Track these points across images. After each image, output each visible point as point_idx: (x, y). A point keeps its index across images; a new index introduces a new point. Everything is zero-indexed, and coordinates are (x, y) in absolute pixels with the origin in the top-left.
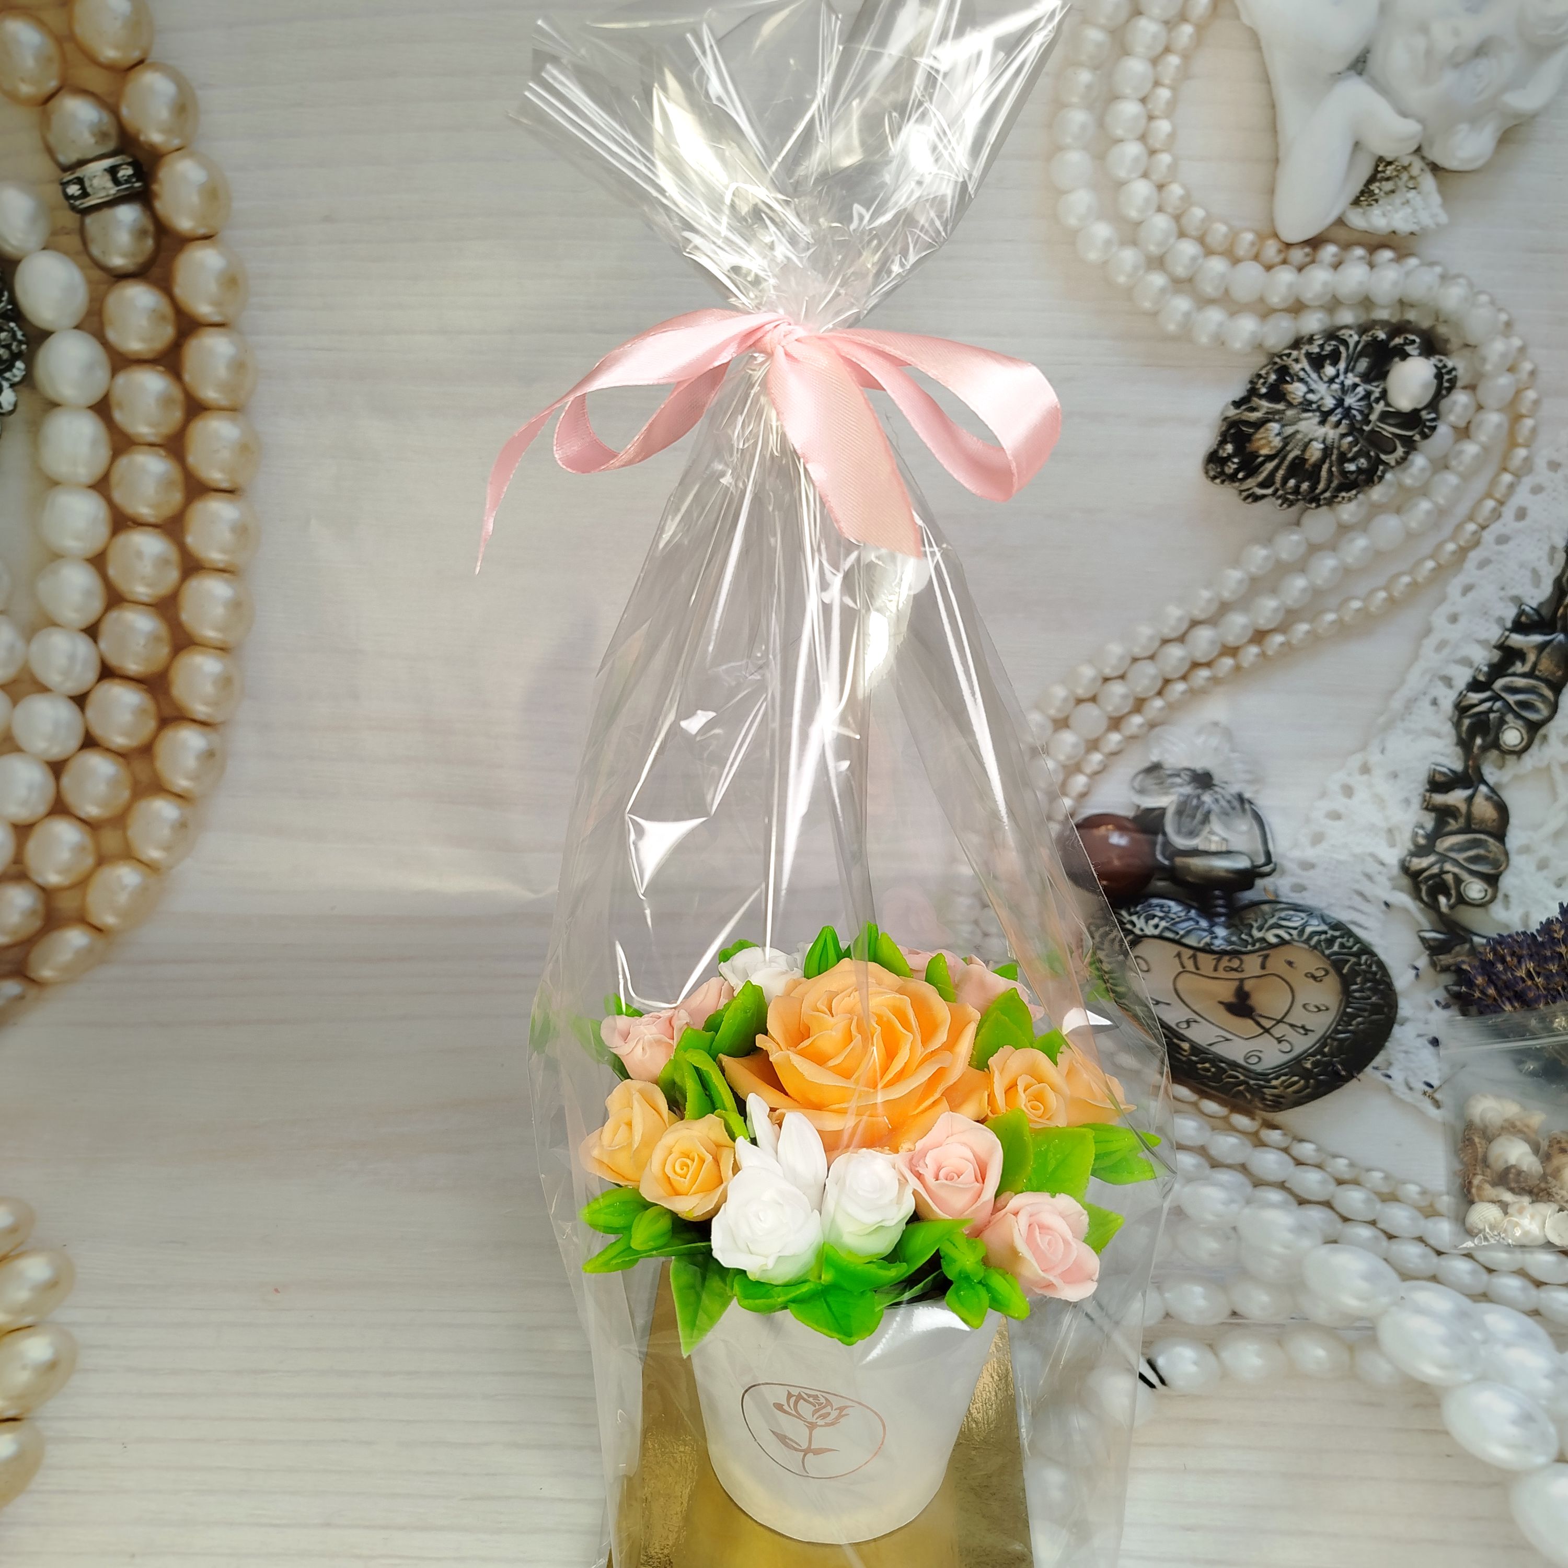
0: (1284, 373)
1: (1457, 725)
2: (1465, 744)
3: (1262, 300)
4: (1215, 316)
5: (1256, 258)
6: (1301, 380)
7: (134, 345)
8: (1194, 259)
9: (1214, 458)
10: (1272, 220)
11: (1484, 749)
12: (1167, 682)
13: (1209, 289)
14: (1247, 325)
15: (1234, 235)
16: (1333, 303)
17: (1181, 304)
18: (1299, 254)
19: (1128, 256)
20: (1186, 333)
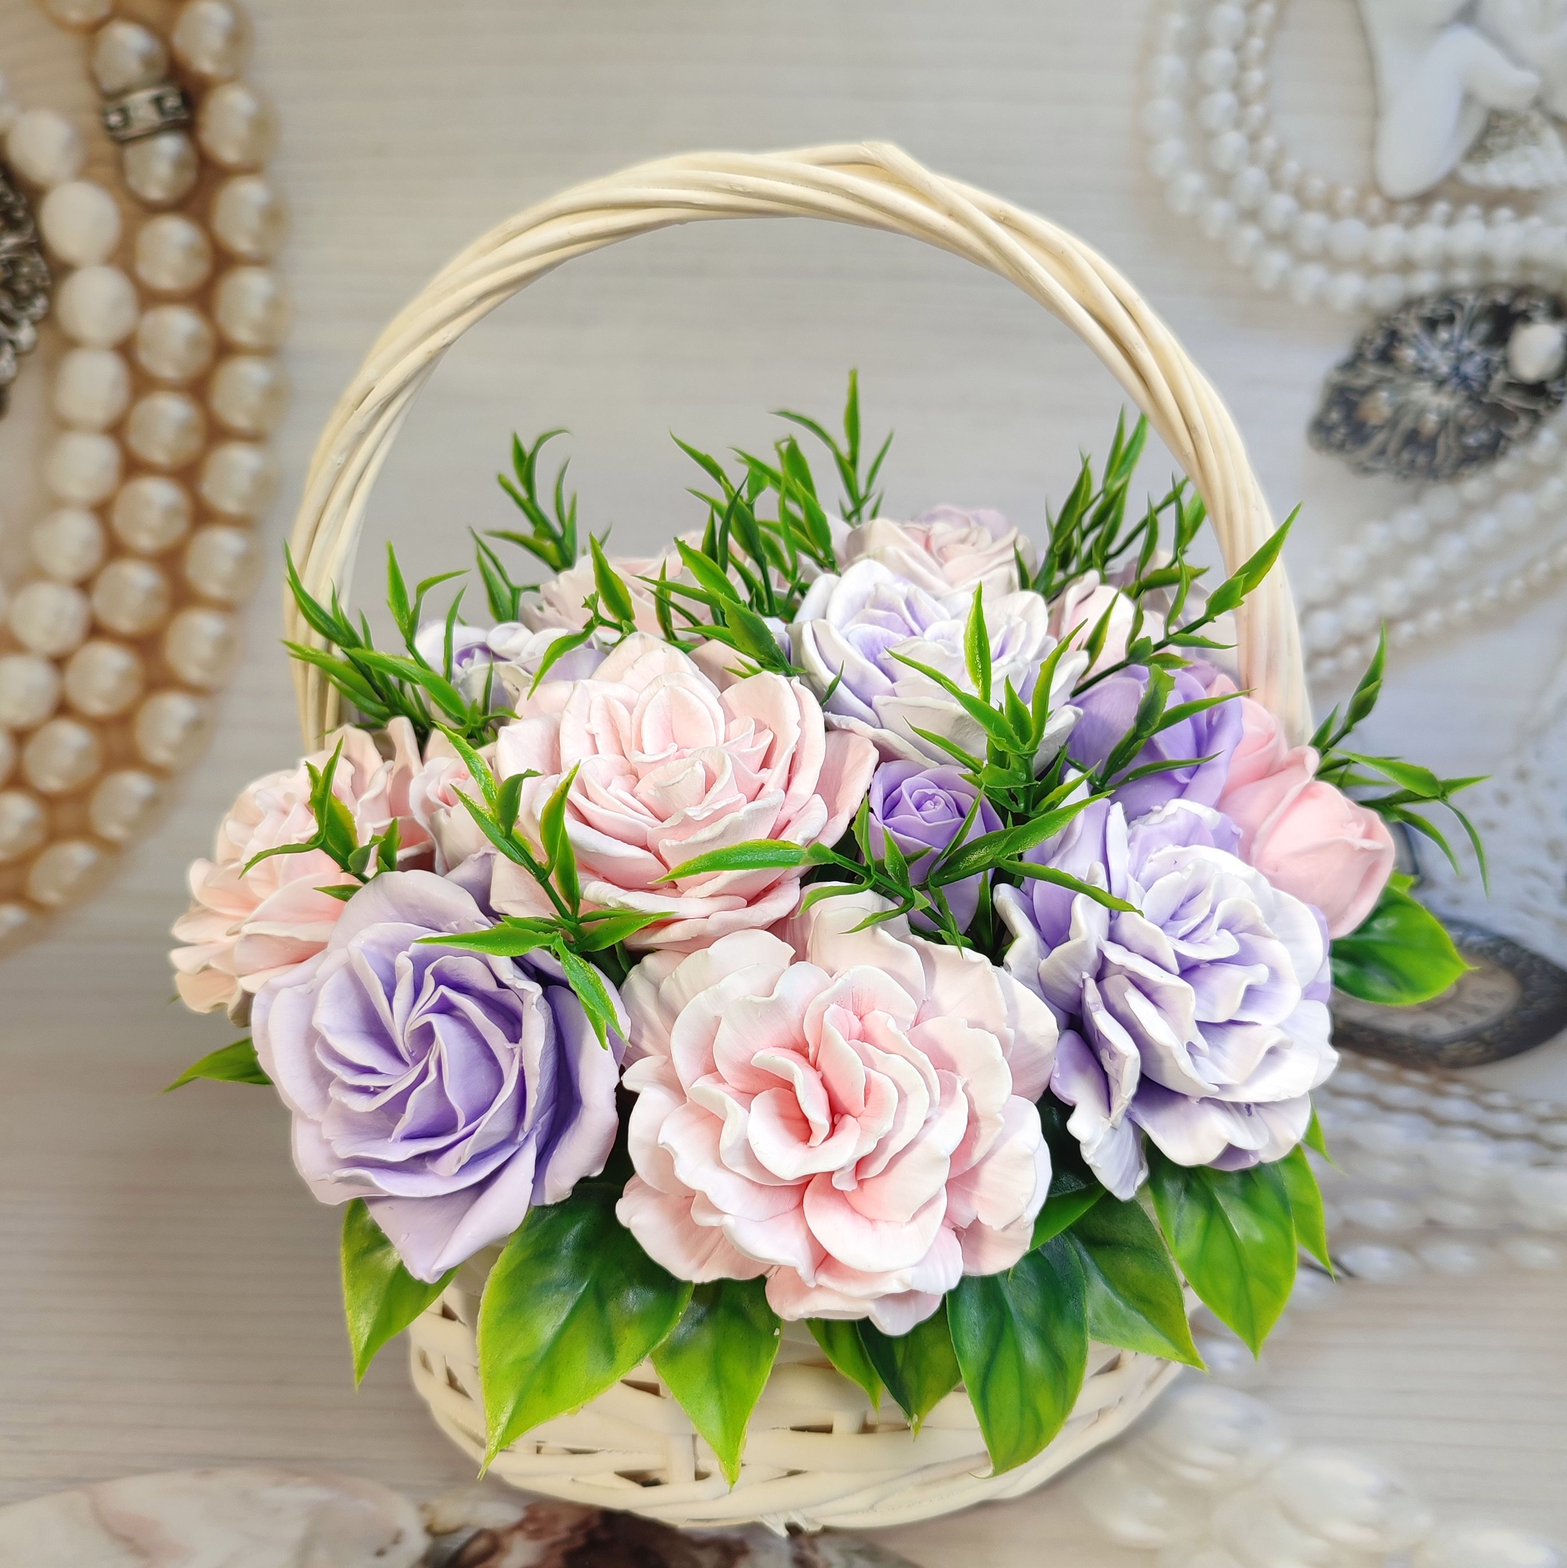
0: (1393, 337)
3: (1366, 256)
5: (1358, 213)
6: (1412, 346)
7: (164, 280)
8: (1290, 213)
9: (1318, 425)
10: (1374, 175)
13: (1308, 245)
14: (1349, 286)
15: (1332, 189)
16: (1447, 263)
17: (1276, 261)
18: (1405, 212)
19: (1220, 210)
20: (1282, 291)
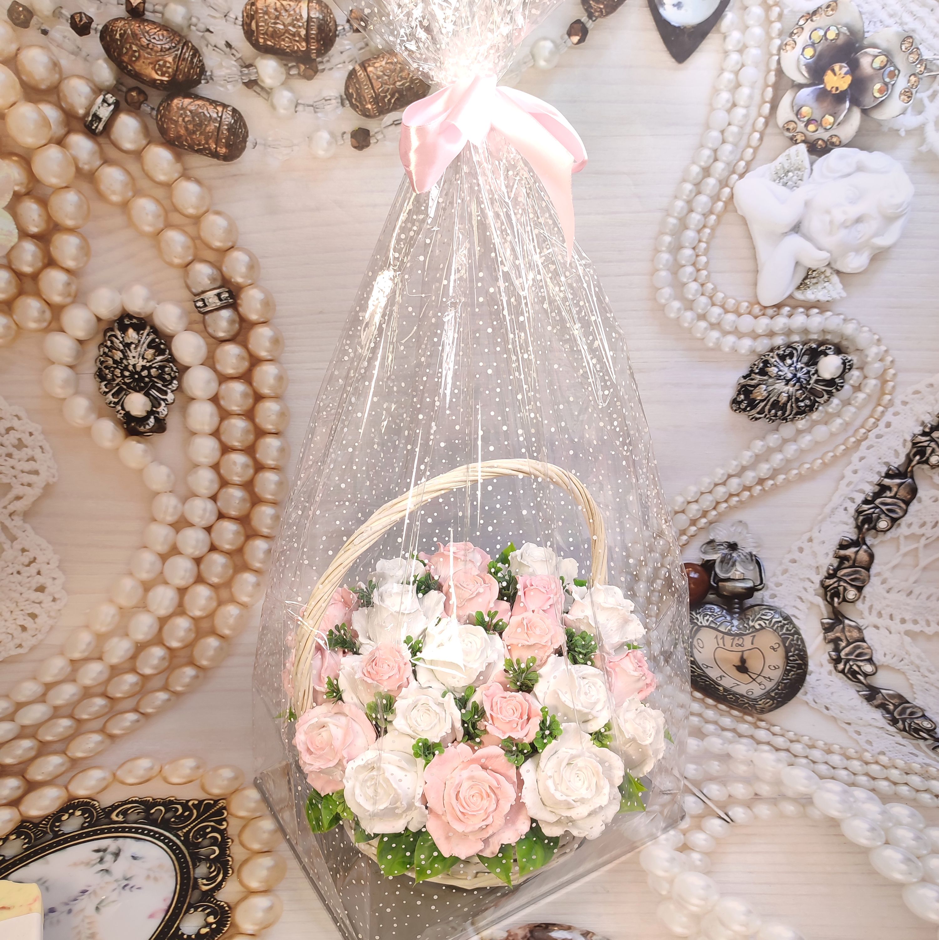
0: (766, 363)
1: (856, 519)
2: (859, 528)
3: (753, 331)
4: (731, 339)
5: (749, 313)
6: (775, 366)
7: (230, 371)
8: (720, 315)
9: (735, 401)
10: (756, 296)
11: (868, 530)
12: (718, 503)
13: (728, 328)
14: (746, 344)
15: (738, 304)
16: (789, 332)
17: (715, 334)
18: (770, 312)
19: (689, 315)
20: (718, 348)
